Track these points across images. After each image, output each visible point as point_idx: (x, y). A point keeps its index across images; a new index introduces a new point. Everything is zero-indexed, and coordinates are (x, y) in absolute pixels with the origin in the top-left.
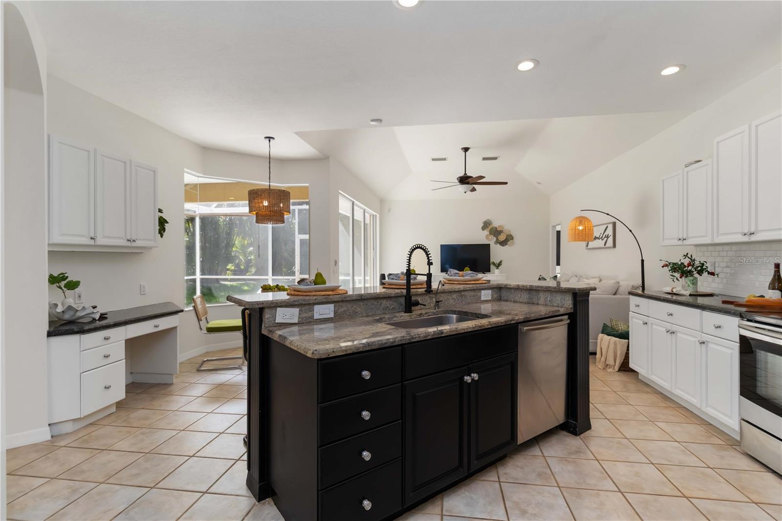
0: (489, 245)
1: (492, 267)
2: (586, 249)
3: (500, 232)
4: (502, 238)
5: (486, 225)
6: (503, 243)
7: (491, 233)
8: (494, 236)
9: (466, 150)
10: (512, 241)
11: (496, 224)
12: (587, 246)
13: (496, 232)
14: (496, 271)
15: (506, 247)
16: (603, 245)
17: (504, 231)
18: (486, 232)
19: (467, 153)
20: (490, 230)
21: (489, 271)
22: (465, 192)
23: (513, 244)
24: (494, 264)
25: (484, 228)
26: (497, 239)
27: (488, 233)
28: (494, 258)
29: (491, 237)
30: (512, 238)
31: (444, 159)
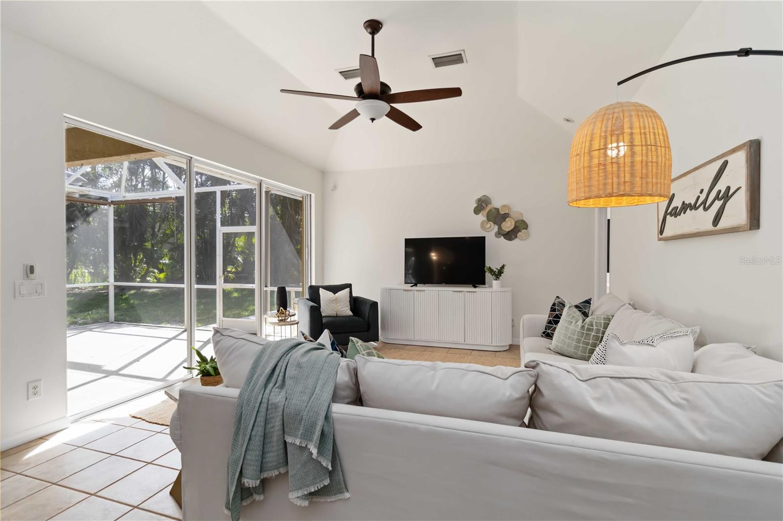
0: (484, 238)
1: (488, 275)
2: (660, 240)
3: (505, 216)
4: (508, 226)
5: (482, 205)
6: (510, 235)
7: (489, 220)
8: (494, 223)
9: (374, 26)
10: (525, 230)
11: (497, 203)
12: (661, 232)
13: (497, 217)
14: (495, 283)
15: (516, 242)
16: (709, 227)
17: (511, 214)
18: (482, 217)
19: (376, 36)
20: (487, 214)
21: (484, 283)
22: (373, 120)
23: (528, 236)
24: (491, 270)
25: (477, 211)
26: (500, 228)
27: (485, 219)
28: (492, 261)
29: (489, 225)
30: (526, 226)
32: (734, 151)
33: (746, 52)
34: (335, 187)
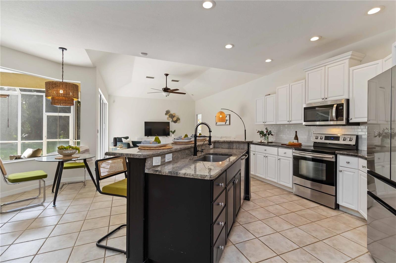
0: (169, 122)
1: (170, 133)
2: (216, 125)
3: (174, 116)
4: (175, 119)
5: (167, 112)
6: (175, 122)
7: (169, 117)
8: (171, 118)
9: (167, 75)
10: (179, 121)
11: (172, 112)
12: (216, 124)
13: (172, 116)
14: (173, 135)
15: (177, 123)
16: (225, 124)
17: (176, 116)
18: (167, 116)
19: (167, 77)
20: (169, 115)
21: (169, 135)
22: (166, 96)
23: (180, 122)
24: (171, 131)
25: (166, 114)
26: (172, 119)
27: (168, 117)
28: (172, 129)
29: (169, 119)
30: (179, 120)
31: (153, 78)
32: (228, 115)
33: (232, 111)
34: (114, 101)
